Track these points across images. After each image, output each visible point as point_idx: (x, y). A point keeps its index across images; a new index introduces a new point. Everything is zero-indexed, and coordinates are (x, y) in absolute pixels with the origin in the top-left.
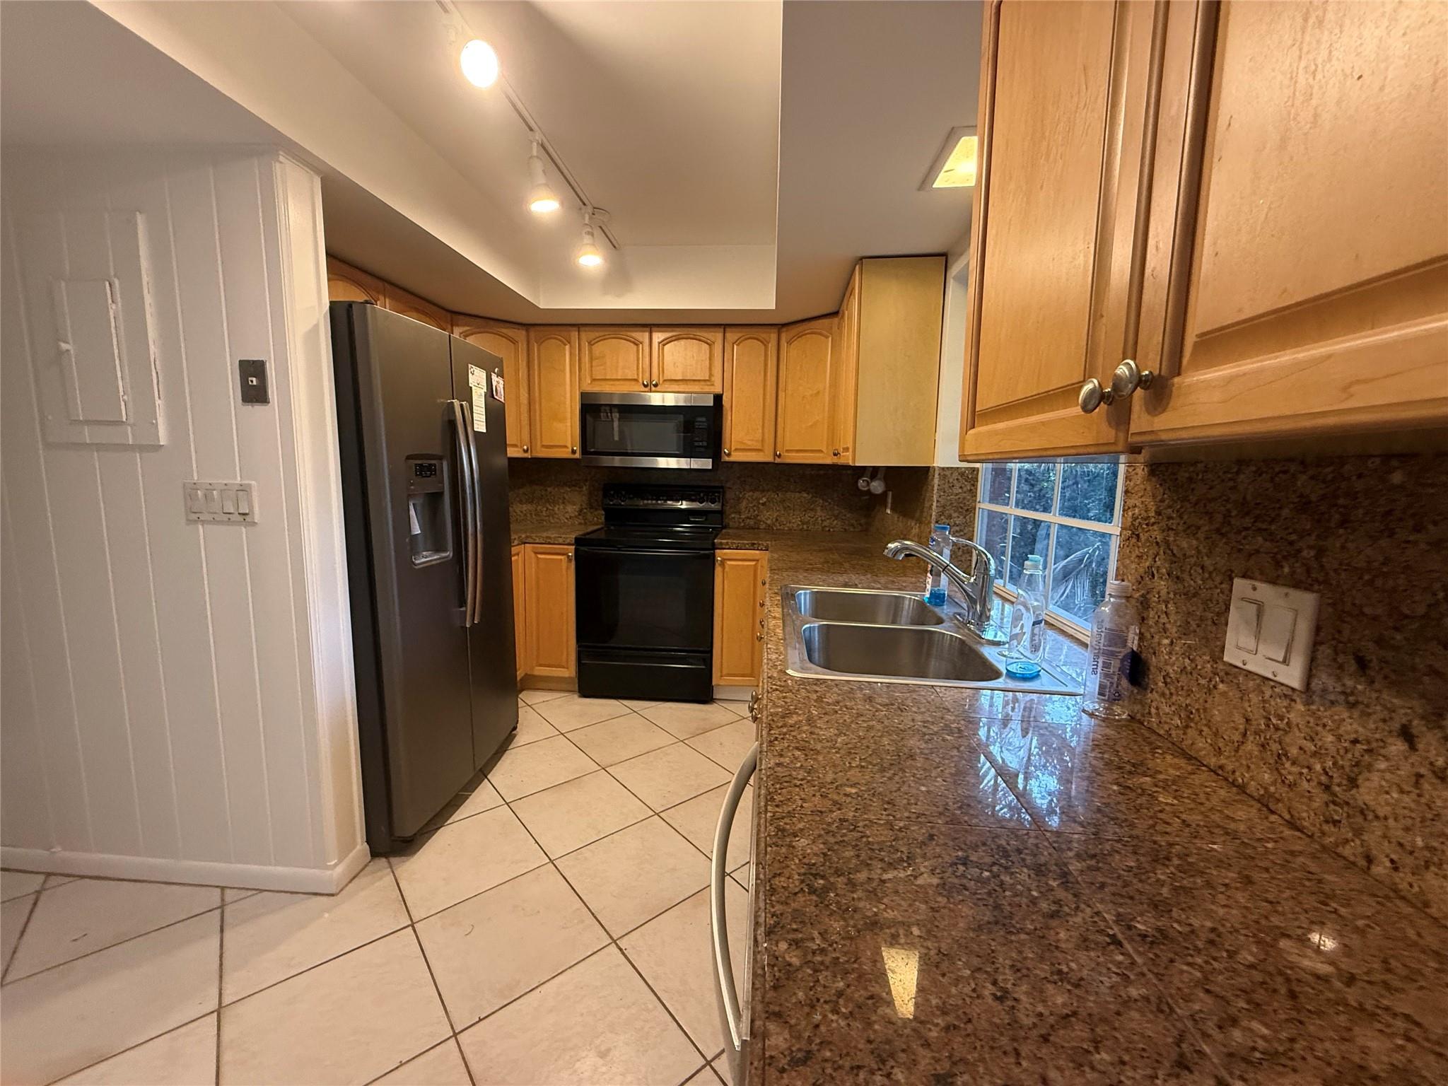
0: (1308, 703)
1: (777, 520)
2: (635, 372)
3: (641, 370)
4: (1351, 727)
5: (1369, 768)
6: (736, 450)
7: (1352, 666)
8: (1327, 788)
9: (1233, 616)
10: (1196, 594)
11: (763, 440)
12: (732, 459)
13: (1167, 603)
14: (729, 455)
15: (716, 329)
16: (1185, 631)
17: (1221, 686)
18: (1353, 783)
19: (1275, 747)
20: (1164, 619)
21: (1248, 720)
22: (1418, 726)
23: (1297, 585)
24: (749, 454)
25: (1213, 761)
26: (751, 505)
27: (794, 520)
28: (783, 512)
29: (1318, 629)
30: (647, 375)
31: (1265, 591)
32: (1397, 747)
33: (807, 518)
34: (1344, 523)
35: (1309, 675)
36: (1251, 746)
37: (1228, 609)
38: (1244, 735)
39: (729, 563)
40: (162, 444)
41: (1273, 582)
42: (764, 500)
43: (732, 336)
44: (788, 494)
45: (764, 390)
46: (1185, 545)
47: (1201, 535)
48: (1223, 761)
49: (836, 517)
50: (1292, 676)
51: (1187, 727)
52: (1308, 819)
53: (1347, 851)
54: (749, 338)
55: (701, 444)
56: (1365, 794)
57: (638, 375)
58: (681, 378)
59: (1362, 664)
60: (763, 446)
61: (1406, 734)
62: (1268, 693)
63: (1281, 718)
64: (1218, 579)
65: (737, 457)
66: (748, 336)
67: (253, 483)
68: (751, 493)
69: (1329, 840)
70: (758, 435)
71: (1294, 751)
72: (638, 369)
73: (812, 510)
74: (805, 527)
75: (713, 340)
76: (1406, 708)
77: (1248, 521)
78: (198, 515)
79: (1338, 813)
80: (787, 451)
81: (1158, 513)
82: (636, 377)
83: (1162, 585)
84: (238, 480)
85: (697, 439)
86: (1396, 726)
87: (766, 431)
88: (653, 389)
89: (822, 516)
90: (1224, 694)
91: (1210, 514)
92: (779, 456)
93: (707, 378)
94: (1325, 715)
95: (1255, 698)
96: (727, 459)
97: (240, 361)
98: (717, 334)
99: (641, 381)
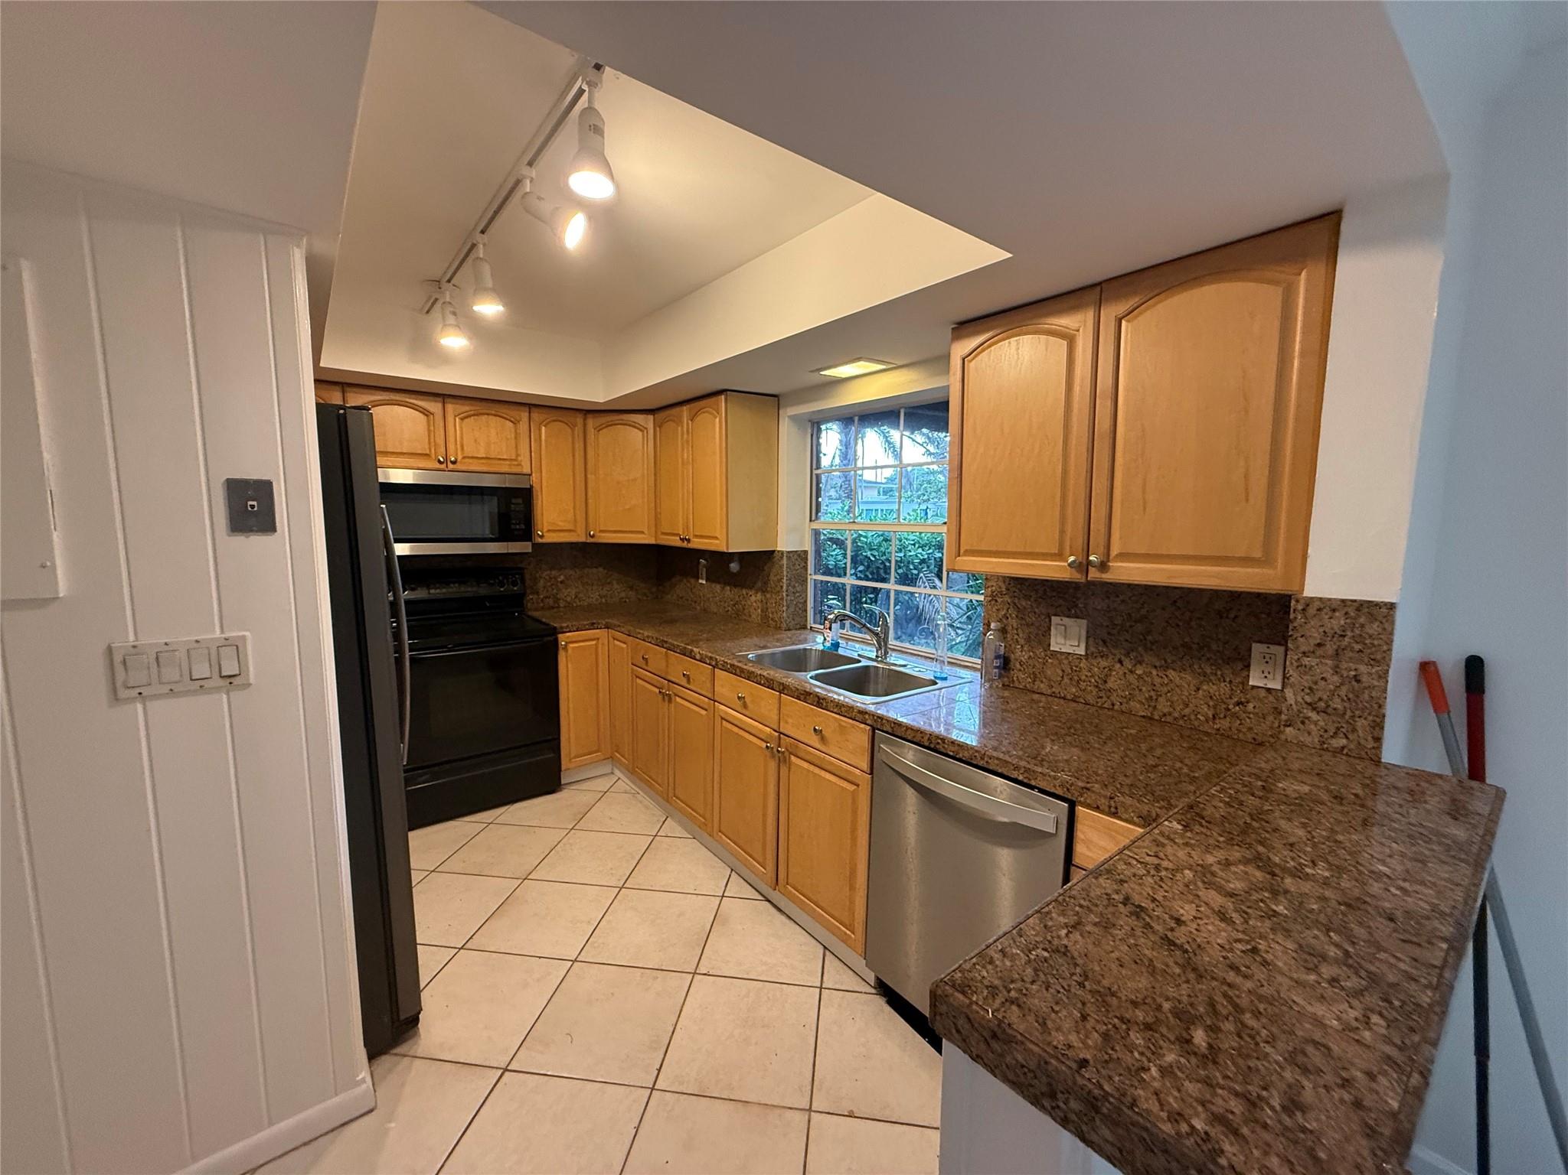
0: (1086, 659)
1: (576, 597)
2: (427, 447)
3: (433, 444)
4: (1104, 663)
5: (1110, 675)
6: (549, 531)
7: (1101, 643)
8: (1097, 686)
9: (1053, 631)
10: (1032, 624)
11: (575, 521)
12: (544, 541)
13: (1017, 629)
14: (542, 537)
15: (522, 408)
16: (1028, 640)
17: (1050, 660)
18: (1105, 682)
19: (1076, 678)
20: (1016, 637)
21: (1063, 671)
22: (1123, 658)
23: (1077, 617)
24: (562, 534)
25: (1049, 692)
26: (549, 584)
27: (594, 596)
28: (581, 588)
29: (1088, 632)
30: (443, 450)
31: (1066, 620)
32: (1118, 665)
33: (604, 592)
34: (1093, 595)
35: (1087, 649)
36: (1066, 680)
37: (1050, 629)
38: (1062, 677)
39: (571, 645)
40: (61, 595)
41: (1068, 617)
42: (562, 577)
43: (536, 415)
44: (586, 571)
45: (574, 472)
46: (1024, 604)
47: (1032, 599)
48: (1054, 690)
49: (631, 588)
50: (1081, 651)
51: (1035, 681)
52: (1091, 699)
53: (1105, 706)
54: (554, 421)
55: (518, 527)
56: (1110, 685)
57: (430, 450)
58: (484, 456)
59: (1104, 642)
60: (575, 526)
61: (1120, 662)
62: (1071, 659)
63: (1076, 667)
64: (1043, 617)
65: (550, 538)
66: (555, 418)
67: (247, 634)
68: (549, 572)
69: (1099, 705)
70: (570, 516)
71: (1083, 678)
72: (429, 443)
73: (609, 583)
74: (604, 600)
75: (518, 418)
76: (1119, 653)
77: (1054, 594)
78: (139, 690)
79: (1102, 694)
80: (601, 531)
81: (1008, 589)
82: (428, 452)
83: (1014, 622)
84: (217, 633)
85: (514, 522)
86: (1116, 660)
87: (578, 512)
88: (451, 466)
89: (618, 590)
90: (1052, 663)
91: (1037, 591)
92: (593, 537)
93: (514, 458)
94: (1094, 662)
95: (1066, 662)
96: (540, 540)
97: (228, 480)
98: (522, 414)
99: (433, 456)
